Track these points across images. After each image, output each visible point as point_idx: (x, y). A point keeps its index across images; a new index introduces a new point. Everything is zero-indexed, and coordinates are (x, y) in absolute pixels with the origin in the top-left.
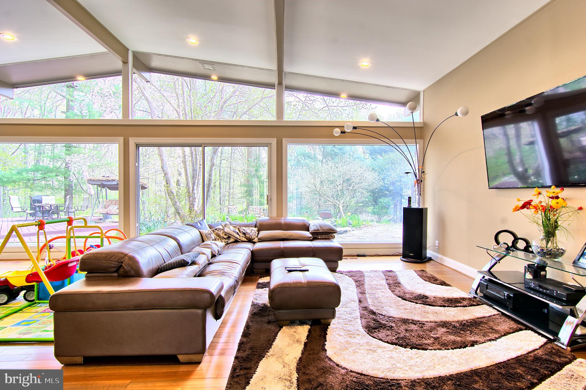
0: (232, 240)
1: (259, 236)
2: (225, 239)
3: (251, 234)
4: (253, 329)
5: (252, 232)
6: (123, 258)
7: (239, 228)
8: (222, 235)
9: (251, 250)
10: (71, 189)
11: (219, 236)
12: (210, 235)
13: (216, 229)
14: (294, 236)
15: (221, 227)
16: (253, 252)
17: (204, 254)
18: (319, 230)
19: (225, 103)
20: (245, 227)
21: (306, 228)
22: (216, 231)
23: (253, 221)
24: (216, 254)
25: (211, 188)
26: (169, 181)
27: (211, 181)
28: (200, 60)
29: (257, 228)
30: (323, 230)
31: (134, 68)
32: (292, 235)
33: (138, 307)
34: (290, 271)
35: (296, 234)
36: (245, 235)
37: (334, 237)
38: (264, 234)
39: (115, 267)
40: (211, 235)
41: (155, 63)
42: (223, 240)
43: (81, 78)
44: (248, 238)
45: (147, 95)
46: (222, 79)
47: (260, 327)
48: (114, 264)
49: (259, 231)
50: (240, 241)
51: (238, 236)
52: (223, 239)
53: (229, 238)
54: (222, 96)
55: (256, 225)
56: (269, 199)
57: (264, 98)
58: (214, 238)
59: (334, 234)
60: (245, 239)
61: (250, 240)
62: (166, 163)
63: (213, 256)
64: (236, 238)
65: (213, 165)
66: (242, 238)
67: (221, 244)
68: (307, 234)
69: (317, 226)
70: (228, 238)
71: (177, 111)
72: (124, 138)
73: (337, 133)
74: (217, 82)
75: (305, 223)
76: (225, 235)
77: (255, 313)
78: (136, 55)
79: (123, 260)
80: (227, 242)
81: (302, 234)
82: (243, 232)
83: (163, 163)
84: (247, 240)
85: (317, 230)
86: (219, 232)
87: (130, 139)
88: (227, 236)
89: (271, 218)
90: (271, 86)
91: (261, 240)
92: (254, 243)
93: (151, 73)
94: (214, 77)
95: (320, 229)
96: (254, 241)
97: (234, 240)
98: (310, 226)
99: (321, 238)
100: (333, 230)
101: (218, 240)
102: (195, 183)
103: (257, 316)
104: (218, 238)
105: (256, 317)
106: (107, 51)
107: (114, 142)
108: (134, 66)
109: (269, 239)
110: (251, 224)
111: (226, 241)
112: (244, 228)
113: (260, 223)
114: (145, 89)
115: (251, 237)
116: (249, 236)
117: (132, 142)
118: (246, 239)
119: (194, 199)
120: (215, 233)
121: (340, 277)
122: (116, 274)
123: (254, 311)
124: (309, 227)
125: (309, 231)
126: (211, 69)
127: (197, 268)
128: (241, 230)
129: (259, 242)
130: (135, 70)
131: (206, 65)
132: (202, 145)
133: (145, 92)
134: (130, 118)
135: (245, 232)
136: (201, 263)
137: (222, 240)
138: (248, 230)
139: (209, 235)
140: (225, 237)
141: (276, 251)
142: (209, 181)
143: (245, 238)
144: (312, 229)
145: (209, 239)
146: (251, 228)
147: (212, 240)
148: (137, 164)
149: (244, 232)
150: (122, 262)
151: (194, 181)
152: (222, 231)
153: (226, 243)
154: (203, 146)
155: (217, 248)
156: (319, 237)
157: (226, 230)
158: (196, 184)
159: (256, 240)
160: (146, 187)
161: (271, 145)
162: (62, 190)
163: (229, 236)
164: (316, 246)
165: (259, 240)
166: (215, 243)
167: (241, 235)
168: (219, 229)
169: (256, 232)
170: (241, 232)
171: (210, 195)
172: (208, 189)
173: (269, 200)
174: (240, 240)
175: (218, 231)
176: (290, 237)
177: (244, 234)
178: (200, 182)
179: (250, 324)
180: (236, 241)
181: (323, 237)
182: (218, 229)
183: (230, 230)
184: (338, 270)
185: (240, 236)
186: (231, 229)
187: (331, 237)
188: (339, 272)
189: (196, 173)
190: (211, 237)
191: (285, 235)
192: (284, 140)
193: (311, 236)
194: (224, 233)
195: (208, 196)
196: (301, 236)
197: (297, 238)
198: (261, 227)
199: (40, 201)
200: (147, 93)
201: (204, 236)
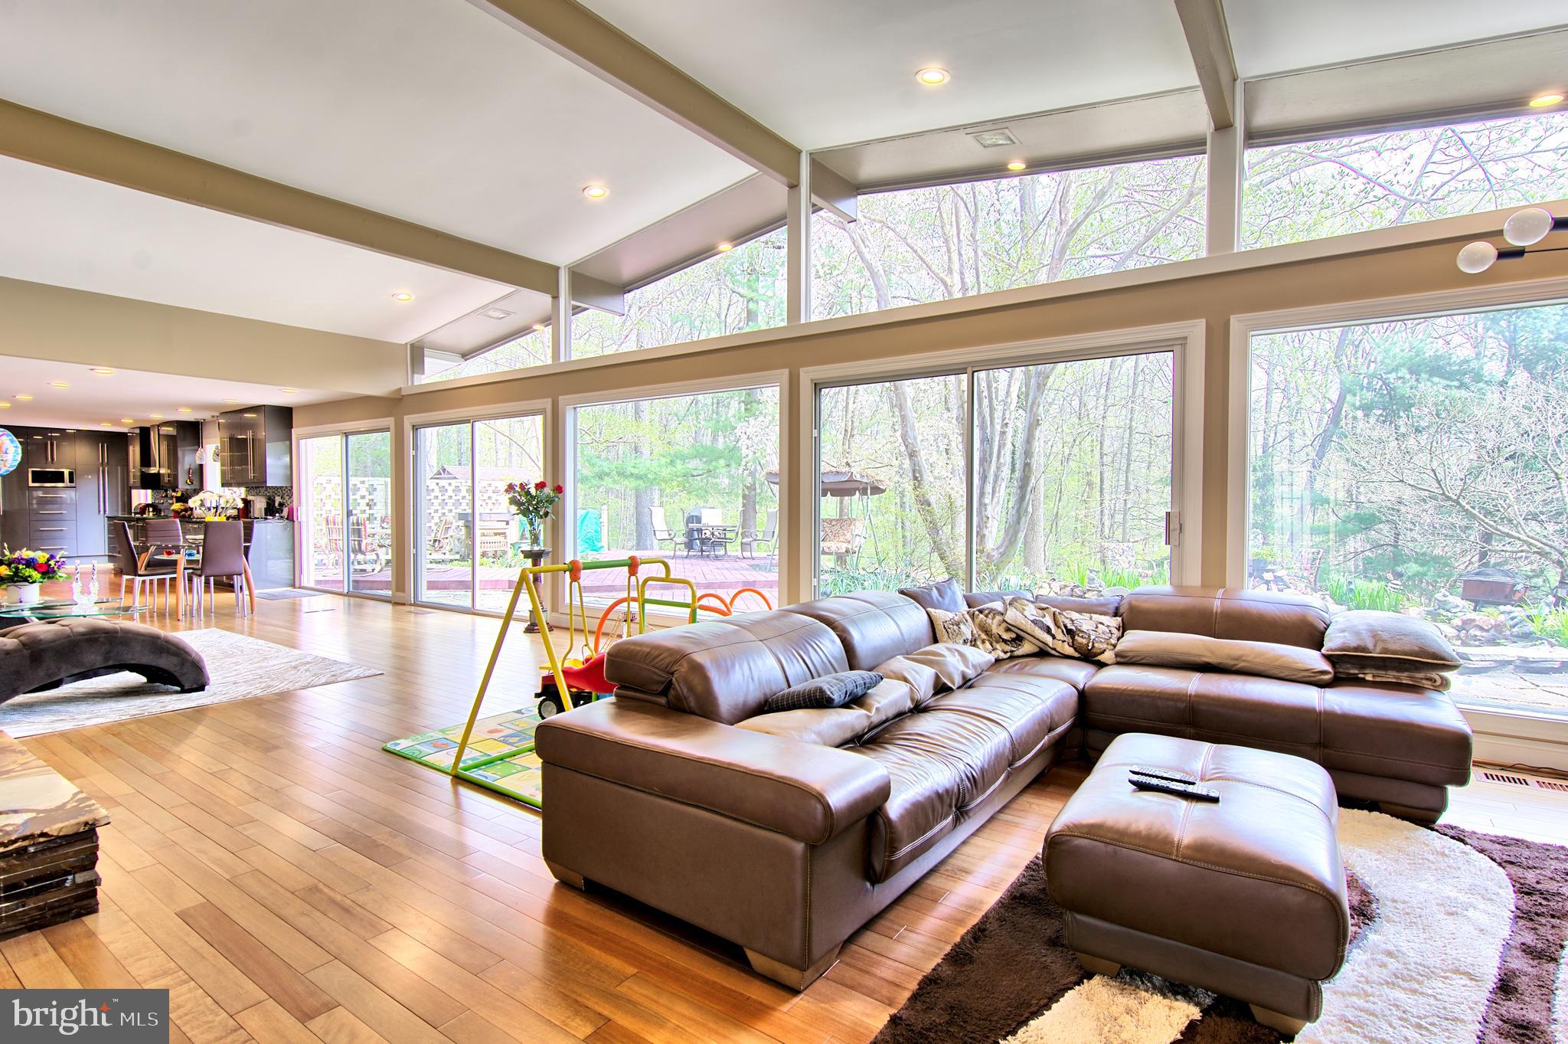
0: (1027, 648)
1: (1118, 648)
2: (1005, 641)
3: (1092, 637)
4: (990, 946)
5: (1098, 628)
6: (676, 662)
7: (1054, 614)
8: (996, 628)
9: (1081, 687)
10: (753, 493)
11: (987, 632)
12: (958, 625)
13: (981, 611)
14: (1249, 658)
15: (998, 605)
16: (1084, 697)
17: (906, 680)
18: (1364, 649)
19: (1072, 232)
20: (1080, 612)
21: (1314, 637)
22: (981, 616)
23: (1110, 594)
24: (954, 684)
25: (1029, 489)
26: (920, 472)
27: (1030, 470)
28: (965, 126)
29: (1119, 619)
30: (1385, 651)
31: (814, 193)
32: (1242, 656)
33: (669, 793)
34: (1142, 787)
35: (1260, 654)
36: (1073, 638)
37: (1445, 684)
38: (1137, 639)
39: (662, 683)
40: (962, 626)
41: (870, 168)
42: (998, 646)
43: (725, 247)
44: (1081, 648)
45: (868, 256)
46: (1038, 165)
47: (1017, 947)
48: (660, 676)
49: (1124, 628)
50: (1053, 652)
51: (1048, 639)
52: (997, 642)
53: (1018, 640)
54: (1063, 216)
55: (1117, 609)
56: (1174, 525)
57: (1195, 191)
58: (970, 637)
59: (1446, 674)
60: (1070, 651)
61: (1088, 657)
62: (914, 426)
63: (941, 689)
64: (1041, 645)
65: (1035, 423)
66: (1063, 647)
67: (982, 655)
68: (1311, 659)
69: (1357, 633)
70: (1013, 640)
71: (945, 284)
72: (790, 372)
73: (1473, 261)
74: (1029, 177)
75: (1310, 618)
76: (1008, 630)
77: (1023, 896)
78: (819, 163)
79: (675, 668)
80: (1012, 651)
81: (1282, 657)
82: (1066, 627)
83: (906, 425)
84: (1077, 655)
85: (1356, 649)
86: (989, 621)
87: (802, 371)
88: (1014, 636)
89: (1180, 588)
90: (1191, 146)
91: (1125, 660)
92: (1101, 665)
93: (859, 197)
94: (1017, 166)
95: (1370, 646)
96: (1101, 658)
97: (1036, 650)
98: (1327, 632)
99: (1378, 679)
100: (1435, 656)
101: (983, 642)
102: (986, 477)
103: (1025, 906)
104: (984, 636)
105: (1020, 910)
106: (756, 170)
107: (767, 382)
108: (814, 189)
109: (1151, 661)
110: (1102, 605)
111: (1008, 648)
112: (1075, 615)
113: (1134, 603)
114: (867, 243)
115: (1093, 646)
116: (1084, 641)
117: (807, 375)
118: (1075, 649)
119: (985, 519)
120: (977, 621)
121: (1443, 854)
122: (663, 700)
123: (1024, 889)
124: (1323, 633)
125: (1318, 645)
126: (1001, 142)
127: (858, 717)
128: (1061, 619)
129: (1118, 663)
130: (815, 199)
131: (986, 136)
132: (966, 369)
133: (865, 250)
134: (803, 321)
135: (1073, 628)
136: (877, 705)
137: (994, 644)
138: (1085, 623)
139: (955, 627)
140: (1006, 636)
141: (1171, 703)
142: (1024, 471)
143: (1072, 646)
144: (1333, 641)
145: (952, 636)
146: (1096, 617)
147: (961, 641)
148: (815, 433)
149: (1070, 626)
150: (672, 674)
151: (984, 471)
152: (998, 618)
153: (1009, 655)
154: (970, 370)
155: (962, 668)
156: (1369, 678)
157: (1012, 615)
158: (991, 478)
159: (1108, 656)
160: (881, 487)
161: (1184, 345)
162: (737, 495)
163: (1018, 636)
164: (1337, 709)
165: (1119, 659)
166: (958, 651)
167: (1059, 635)
168: (991, 610)
169: (1115, 631)
170: (1059, 627)
171: (1026, 511)
172: (1021, 491)
173: (1173, 528)
174: (1055, 649)
175: (986, 616)
176: (1232, 662)
177: (1070, 632)
178: (1003, 474)
179: (993, 926)
180: (1042, 654)
181: (1391, 676)
182: (987, 612)
183: (1024, 616)
184: (1443, 820)
185: (1054, 637)
186: (1026, 613)
187: (1427, 684)
188: (1447, 831)
189: (991, 448)
190: (960, 633)
191: (1212, 652)
192: (1235, 321)
193: (1326, 666)
194: (1004, 625)
195: (1022, 513)
196: (1277, 663)
197: (1261, 668)
198: (1132, 617)
199: (699, 520)
200: (869, 252)
201: (939, 628)
